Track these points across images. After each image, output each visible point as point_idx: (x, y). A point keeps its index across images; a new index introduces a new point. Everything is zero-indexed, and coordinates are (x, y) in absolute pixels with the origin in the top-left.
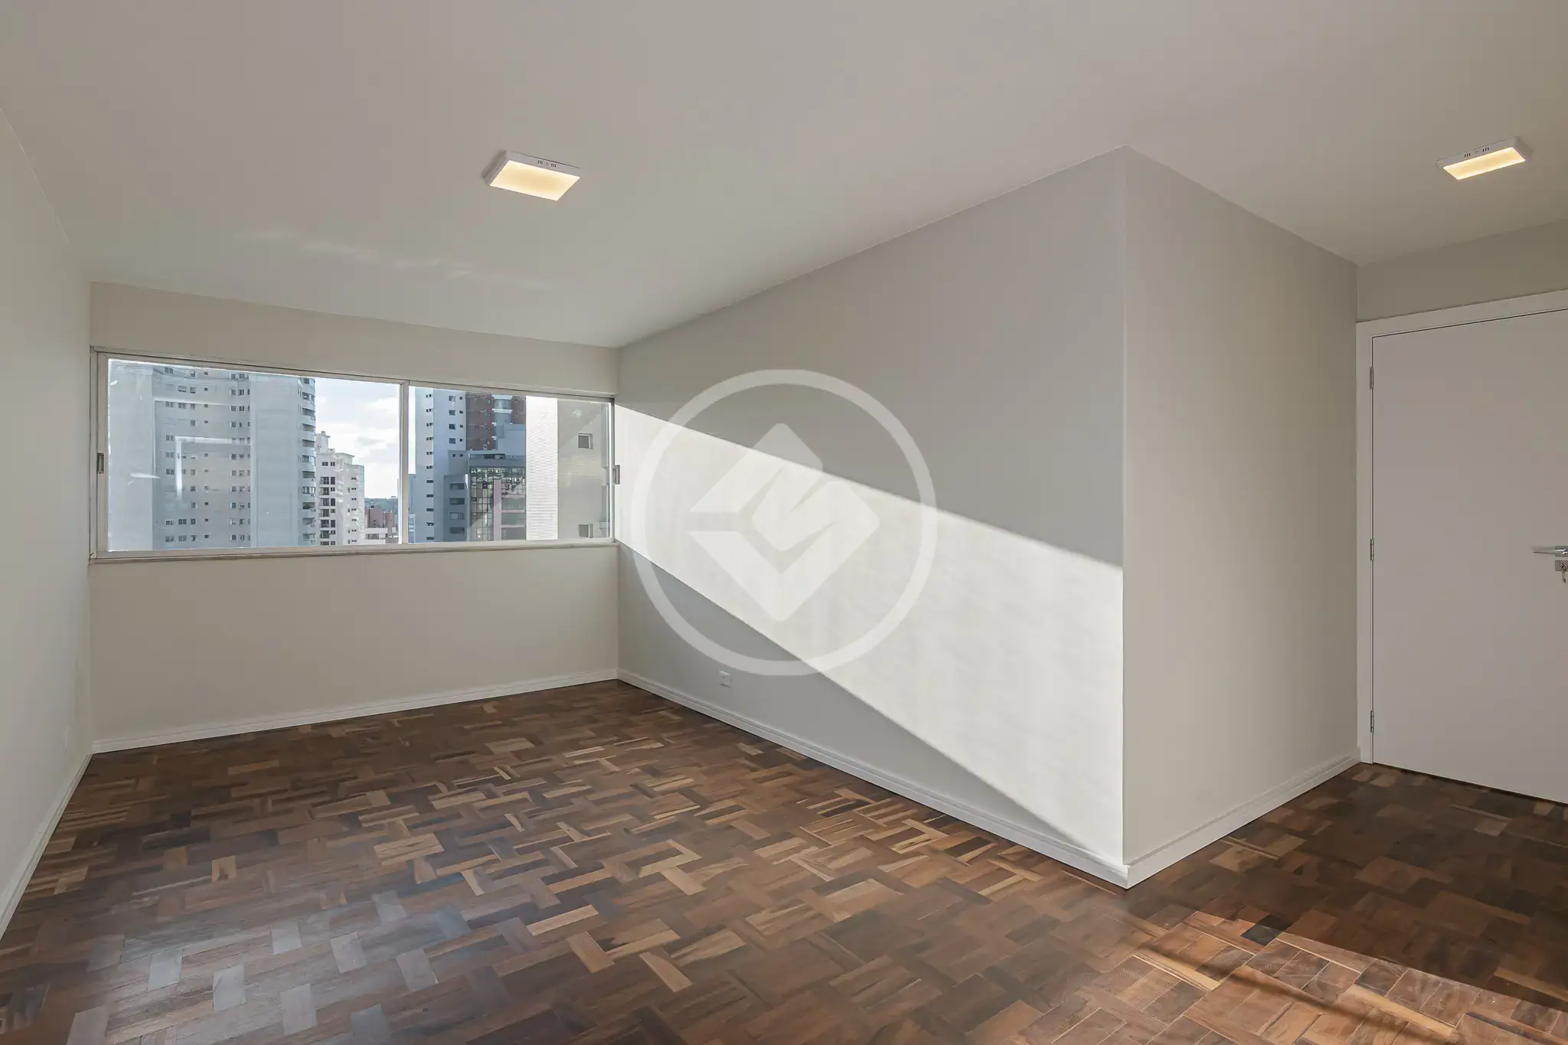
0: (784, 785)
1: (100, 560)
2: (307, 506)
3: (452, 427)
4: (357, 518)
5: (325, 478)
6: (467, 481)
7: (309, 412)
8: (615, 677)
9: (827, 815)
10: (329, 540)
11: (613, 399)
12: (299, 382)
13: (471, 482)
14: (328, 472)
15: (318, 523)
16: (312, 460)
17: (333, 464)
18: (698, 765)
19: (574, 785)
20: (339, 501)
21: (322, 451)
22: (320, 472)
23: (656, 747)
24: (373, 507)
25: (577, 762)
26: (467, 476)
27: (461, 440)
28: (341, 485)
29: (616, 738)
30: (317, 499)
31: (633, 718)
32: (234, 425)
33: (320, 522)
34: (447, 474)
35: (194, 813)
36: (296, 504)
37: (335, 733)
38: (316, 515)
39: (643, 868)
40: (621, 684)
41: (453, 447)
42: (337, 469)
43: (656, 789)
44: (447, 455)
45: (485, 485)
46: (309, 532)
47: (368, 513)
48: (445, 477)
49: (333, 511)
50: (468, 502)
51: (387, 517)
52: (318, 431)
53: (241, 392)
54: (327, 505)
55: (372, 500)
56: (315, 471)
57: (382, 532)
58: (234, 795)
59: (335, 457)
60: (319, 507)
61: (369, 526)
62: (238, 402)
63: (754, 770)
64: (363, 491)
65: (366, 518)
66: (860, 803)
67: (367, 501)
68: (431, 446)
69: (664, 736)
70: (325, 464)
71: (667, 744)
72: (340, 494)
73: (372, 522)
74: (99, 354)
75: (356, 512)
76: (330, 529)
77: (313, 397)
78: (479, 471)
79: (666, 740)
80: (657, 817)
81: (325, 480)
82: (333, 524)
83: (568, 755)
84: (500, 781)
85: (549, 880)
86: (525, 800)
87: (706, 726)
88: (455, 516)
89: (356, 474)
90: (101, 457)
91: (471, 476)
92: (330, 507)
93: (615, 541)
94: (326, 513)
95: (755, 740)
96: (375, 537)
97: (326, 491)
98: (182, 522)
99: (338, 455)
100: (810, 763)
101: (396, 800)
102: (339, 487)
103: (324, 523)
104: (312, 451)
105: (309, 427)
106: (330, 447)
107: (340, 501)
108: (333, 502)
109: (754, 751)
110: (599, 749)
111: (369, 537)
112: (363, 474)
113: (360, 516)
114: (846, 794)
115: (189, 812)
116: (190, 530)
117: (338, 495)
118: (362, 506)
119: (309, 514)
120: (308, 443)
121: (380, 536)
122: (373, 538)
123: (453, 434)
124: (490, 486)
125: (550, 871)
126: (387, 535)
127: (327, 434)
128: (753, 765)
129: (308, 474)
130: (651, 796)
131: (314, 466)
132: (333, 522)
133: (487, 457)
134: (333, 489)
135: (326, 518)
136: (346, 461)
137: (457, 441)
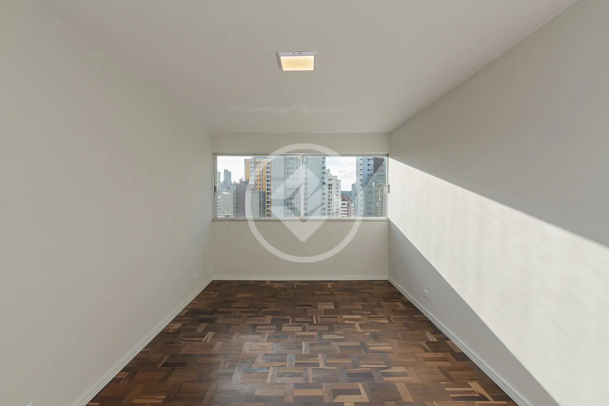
0: (439, 367)
1: (215, 220)
3: (369, 165)
4: (338, 198)
6: (373, 185)
8: (386, 279)
9: (455, 399)
10: (330, 205)
11: (388, 155)
13: (375, 185)
14: (330, 182)
15: (327, 200)
16: (325, 178)
17: (331, 180)
18: (399, 339)
19: (337, 334)
20: (333, 192)
21: (329, 175)
22: (328, 182)
23: (385, 322)
24: (343, 194)
25: (346, 322)
26: (374, 183)
27: (372, 170)
28: (334, 186)
29: (369, 312)
31: (383, 304)
35: (219, 310)
37: (276, 286)
38: (326, 197)
39: (338, 396)
40: (388, 283)
41: (368, 172)
42: (333, 181)
43: (371, 348)
44: (367, 175)
45: (380, 186)
47: (342, 196)
48: (366, 183)
49: (331, 196)
50: (374, 192)
51: (348, 197)
52: (327, 169)
54: (330, 193)
55: (344, 192)
56: (326, 182)
57: (346, 202)
58: (232, 306)
59: (332, 177)
60: (327, 194)
61: (342, 201)
63: (426, 351)
64: (340, 188)
65: (341, 198)
66: (482, 398)
67: (342, 192)
68: (361, 172)
69: (392, 317)
70: (329, 180)
71: (390, 322)
72: (333, 190)
73: (343, 199)
74: (215, 155)
75: (338, 196)
76: (330, 201)
78: (378, 181)
79: (392, 319)
80: (362, 366)
81: (329, 185)
83: (345, 317)
84: (311, 323)
85: (298, 386)
86: (314, 336)
87: (416, 316)
88: (369, 198)
89: (338, 183)
90: (215, 187)
91: (375, 182)
93: (388, 219)
94: (329, 196)
95: (436, 331)
96: (344, 204)
97: (329, 189)
100: (461, 357)
101: (273, 321)
102: (333, 187)
103: (329, 199)
104: (325, 176)
105: (324, 168)
106: (331, 174)
109: (432, 338)
110: (359, 317)
114: (476, 387)
115: (217, 309)
118: (340, 194)
119: (324, 196)
120: (324, 173)
121: (346, 204)
122: (343, 205)
123: (370, 168)
124: (382, 186)
125: (300, 380)
126: (348, 204)
127: (330, 170)
128: (428, 348)
130: (366, 352)
131: (326, 181)
132: (331, 199)
133: (381, 175)
134: (331, 188)
135: (329, 198)
136: (335, 178)
137: (370, 170)
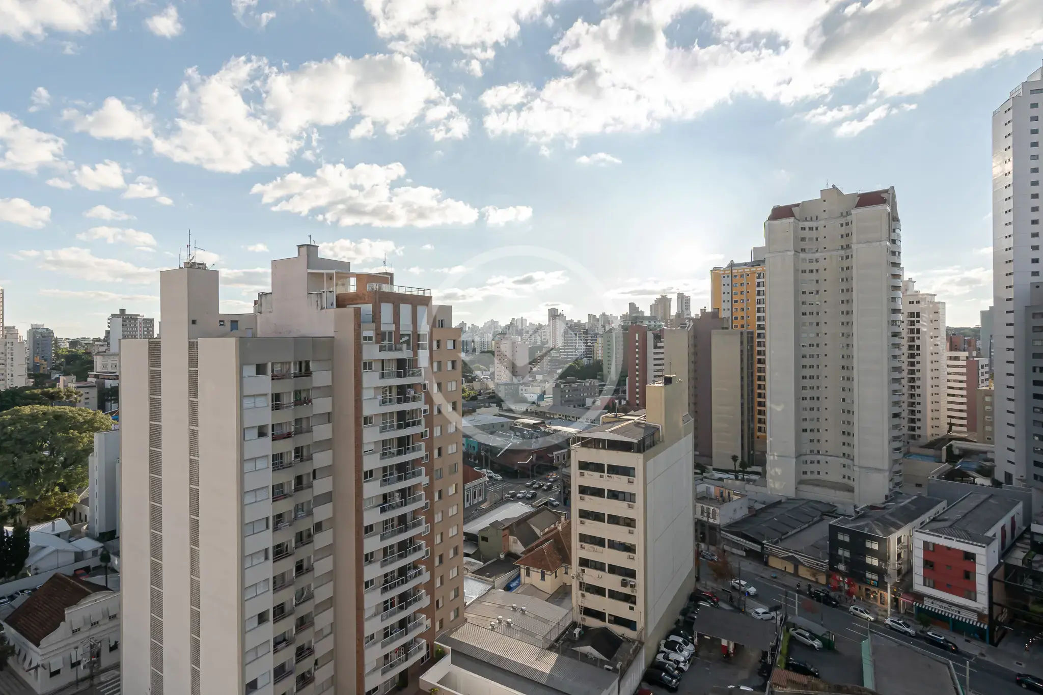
2: (895, 335)
4: (939, 343)
5: (911, 313)
7: (896, 265)
12: (888, 243)
14: (914, 308)
15: (905, 348)
16: (899, 300)
17: (918, 302)
20: (923, 329)
21: (908, 293)
22: (906, 309)
24: (954, 334)
28: (924, 317)
30: (904, 329)
32: (842, 280)
33: (907, 347)
34: (1029, 305)
36: (886, 333)
38: (904, 342)
42: (922, 306)
44: (1029, 287)
46: (896, 354)
47: (950, 339)
48: (1026, 307)
49: (918, 338)
51: (969, 343)
52: (905, 278)
53: (847, 257)
54: (913, 333)
55: (955, 329)
56: (902, 308)
57: (963, 354)
59: (919, 297)
60: (905, 334)
61: (951, 350)
62: (846, 264)
64: (944, 322)
65: (948, 344)
67: (948, 329)
68: (1010, 281)
70: (911, 303)
72: (924, 326)
73: (954, 347)
75: (938, 339)
76: (916, 352)
77: (899, 253)
81: (912, 315)
82: (918, 348)
89: (937, 310)
92: (916, 335)
94: (913, 339)
96: (956, 358)
97: (912, 323)
98: (811, 345)
99: (923, 295)
102: (924, 319)
103: (911, 347)
104: (900, 294)
105: (896, 276)
106: (915, 290)
107: (925, 330)
108: (918, 331)
111: (951, 358)
112: (944, 309)
113: (943, 344)
116: (814, 351)
117: (923, 325)
118: (943, 334)
119: (897, 340)
120: (896, 288)
121: (961, 358)
122: (955, 360)
126: (967, 357)
127: (914, 281)
129: (896, 311)
131: (902, 305)
132: (918, 346)
134: (918, 321)
135: (912, 344)
136: (929, 298)
